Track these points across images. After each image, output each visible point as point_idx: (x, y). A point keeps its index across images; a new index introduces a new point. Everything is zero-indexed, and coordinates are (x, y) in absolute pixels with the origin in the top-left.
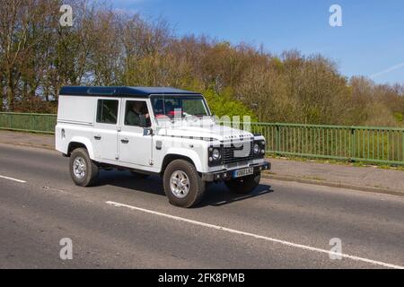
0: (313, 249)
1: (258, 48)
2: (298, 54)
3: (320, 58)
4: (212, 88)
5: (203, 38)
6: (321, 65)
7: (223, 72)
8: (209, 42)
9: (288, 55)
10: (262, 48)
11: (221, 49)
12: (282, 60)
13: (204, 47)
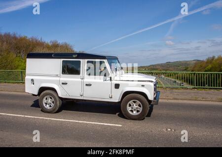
0: (64, 120)
1: (40, 39)
2: (57, 42)
3: (66, 44)
4: (19, 56)
5: (15, 34)
6: (66, 47)
7: (24, 49)
8: (17, 36)
9: (53, 43)
10: (41, 39)
11: (23, 40)
12: (50, 44)
13: (15, 38)
